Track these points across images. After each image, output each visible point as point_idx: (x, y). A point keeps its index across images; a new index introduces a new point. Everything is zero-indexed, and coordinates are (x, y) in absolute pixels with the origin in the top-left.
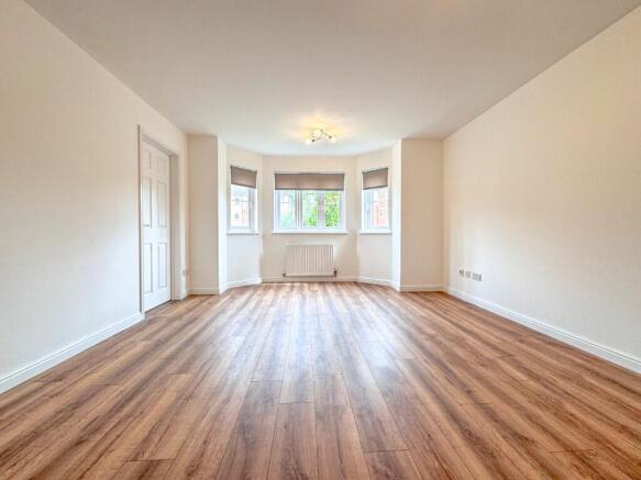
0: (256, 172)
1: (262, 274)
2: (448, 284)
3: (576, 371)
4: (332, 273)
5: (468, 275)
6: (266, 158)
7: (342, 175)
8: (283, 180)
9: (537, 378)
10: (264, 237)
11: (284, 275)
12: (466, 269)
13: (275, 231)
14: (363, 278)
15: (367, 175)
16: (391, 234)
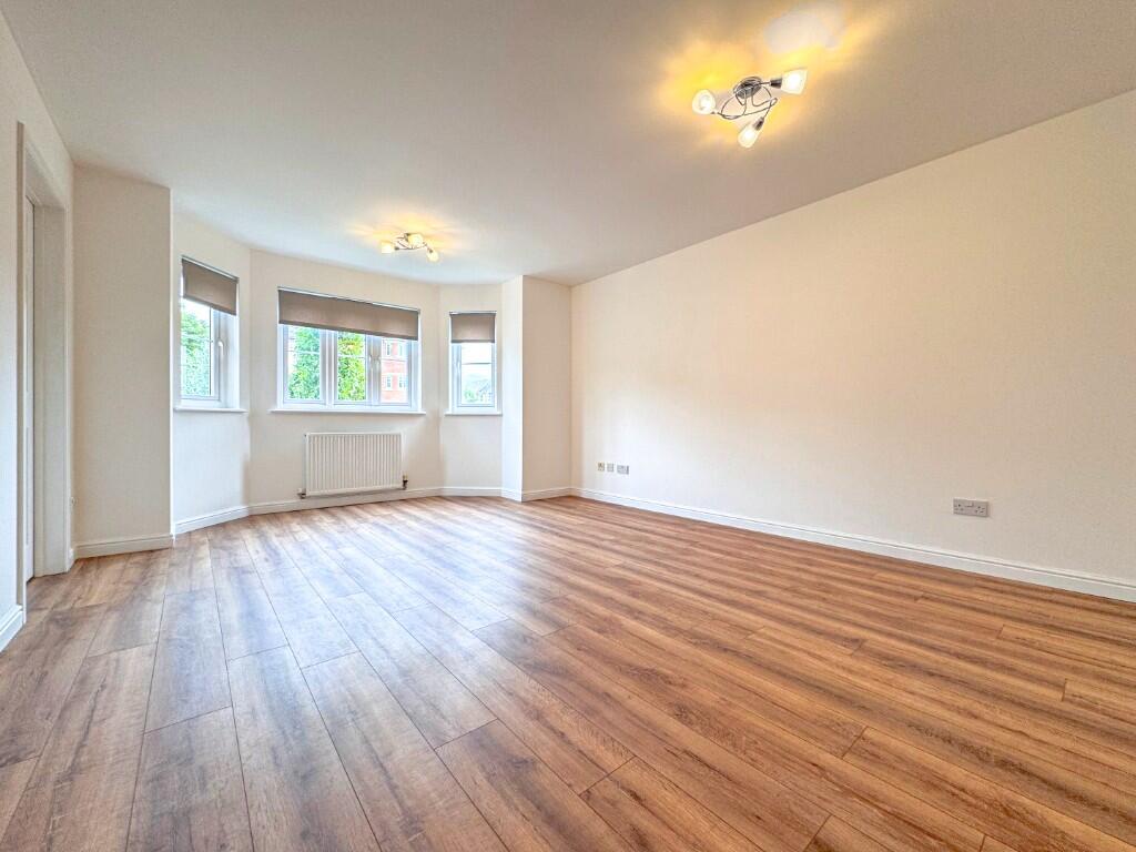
0: (236, 280)
1: (247, 498)
2: (580, 484)
3: (746, 542)
4: (400, 485)
5: (611, 468)
6: (258, 254)
7: (415, 314)
8: (293, 305)
9: (729, 554)
10: (254, 418)
11: (302, 496)
12: (606, 462)
13: (280, 407)
14: (450, 489)
15: (459, 320)
16: (501, 415)
